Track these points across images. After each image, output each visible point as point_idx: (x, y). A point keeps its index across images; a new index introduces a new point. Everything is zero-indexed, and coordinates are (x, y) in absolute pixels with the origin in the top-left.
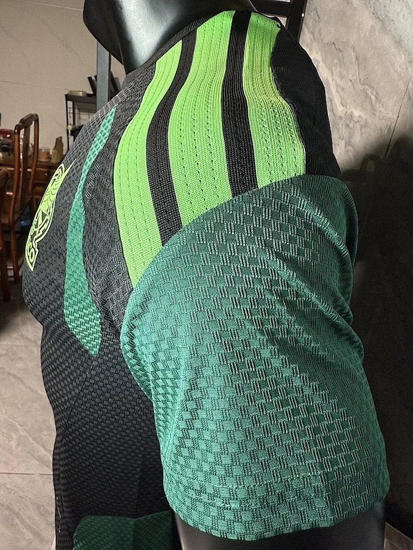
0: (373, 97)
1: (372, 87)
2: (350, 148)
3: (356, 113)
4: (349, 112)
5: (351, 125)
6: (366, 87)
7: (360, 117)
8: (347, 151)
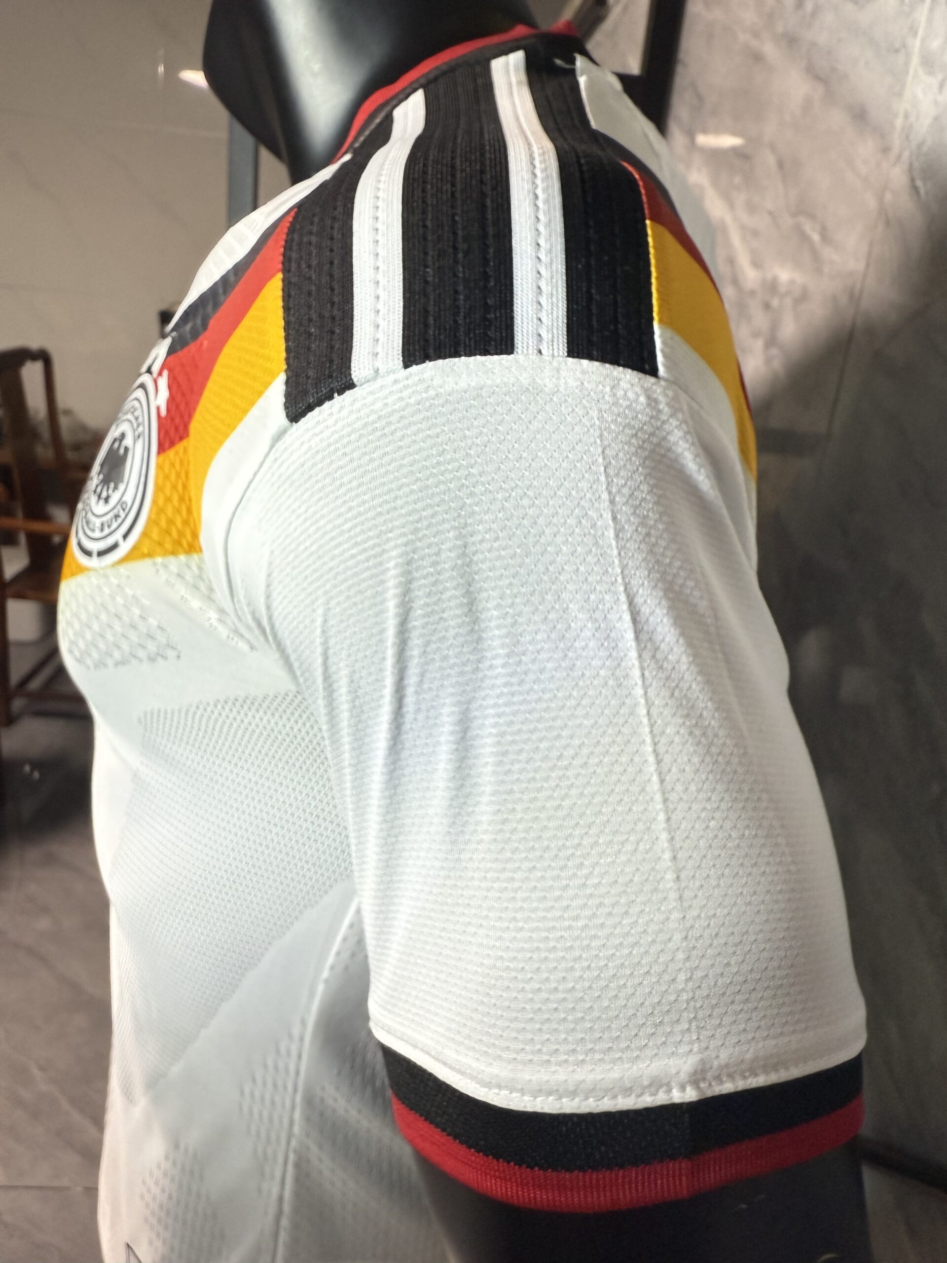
0: (816, 237)
1: (812, 217)
2: (774, 351)
3: (785, 275)
4: (769, 276)
5: (775, 302)
6: (802, 219)
7: (792, 282)
8: (768, 360)
